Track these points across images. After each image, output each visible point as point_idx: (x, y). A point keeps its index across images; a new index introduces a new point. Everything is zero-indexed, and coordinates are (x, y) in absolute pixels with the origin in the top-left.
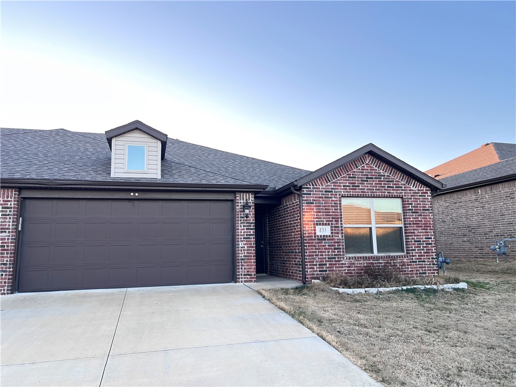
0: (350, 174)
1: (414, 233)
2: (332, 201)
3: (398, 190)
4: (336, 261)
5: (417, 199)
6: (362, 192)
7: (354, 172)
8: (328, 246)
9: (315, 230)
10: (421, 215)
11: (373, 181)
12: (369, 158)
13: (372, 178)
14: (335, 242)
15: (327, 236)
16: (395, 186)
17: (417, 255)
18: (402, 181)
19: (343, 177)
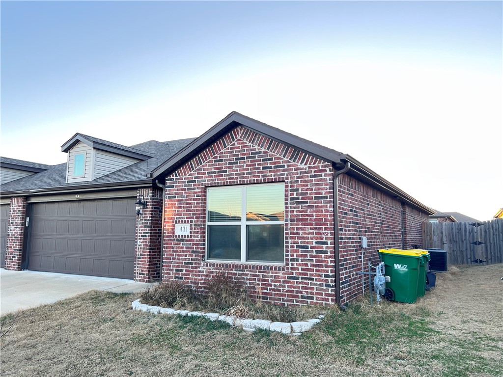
0: (216, 157)
1: (297, 233)
2: (195, 193)
3: (277, 171)
4: (192, 267)
5: (306, 181)
6: (229, 179)
7: (222, 153)
8: (186, 248)
9: (173, 229)
10: (312, 207)
11: (244, 162)
12: (242, 132)
13: (243, 158)
14: (193, 244)
15: (185, 236)
16: (273, 166)
17: (300, 267)
18: (284, 157)
19: (208, 162)
